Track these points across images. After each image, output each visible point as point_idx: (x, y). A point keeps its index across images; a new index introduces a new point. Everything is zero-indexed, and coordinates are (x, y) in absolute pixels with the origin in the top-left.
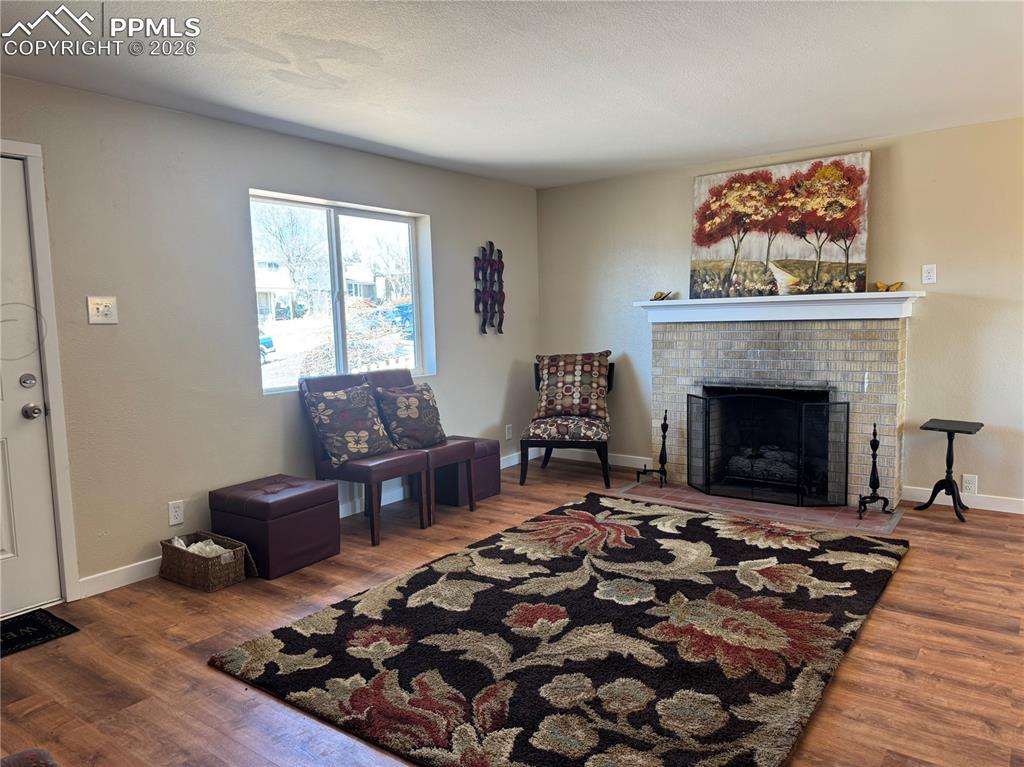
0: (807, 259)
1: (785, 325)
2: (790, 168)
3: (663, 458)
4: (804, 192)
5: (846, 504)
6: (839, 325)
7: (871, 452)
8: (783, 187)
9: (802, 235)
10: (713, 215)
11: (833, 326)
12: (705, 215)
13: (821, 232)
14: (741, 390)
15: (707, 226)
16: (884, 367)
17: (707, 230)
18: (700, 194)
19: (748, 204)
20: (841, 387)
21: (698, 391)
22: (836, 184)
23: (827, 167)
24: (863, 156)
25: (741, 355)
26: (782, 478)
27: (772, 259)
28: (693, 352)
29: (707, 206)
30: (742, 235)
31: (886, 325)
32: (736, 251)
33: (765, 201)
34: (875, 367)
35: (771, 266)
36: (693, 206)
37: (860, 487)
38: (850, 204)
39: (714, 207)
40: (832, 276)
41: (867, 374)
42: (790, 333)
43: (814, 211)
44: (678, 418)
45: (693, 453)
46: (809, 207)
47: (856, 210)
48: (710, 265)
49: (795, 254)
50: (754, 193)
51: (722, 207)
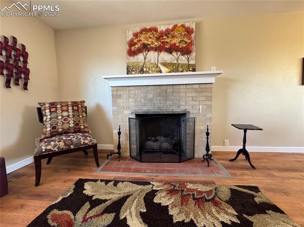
0: (173, 62)
1: (168, 87)
2: (165, 26)
3: (119, 147)
4: (171, 36)
5: (194, 158)
6: (190, 86)
7: (206, 137)
8: (163, 34)
9: (171, 53)
10: (135, 44)
11: (188, 87)
12: (131, 44)
13: (178, 52)
14: (151, 115)
15: (133, 48)
16: (208, 103)
17: (133, 50)
18: (129, 35)
19: (149, 40)
20: (191, 111)
21: (134, 116)
22: (183, 34)
23: (179, 27)
24: (193, 23)
25: (151, 100)
26: (167, 148)
27: (159, 62)
28: (130, 99)
29: (132, 40)
30: (147, 52)
31: (208, 86)
32: (145, 59)
33: (156, 39)
34: (204, 103)
35: (159, 65)
36: (126, 40)
37: (200, 152)
38: (189, 41)
39: (135, 41)
40: (183, 69)
41: (201, 105)
42: (171, 90)
43: (175, 44)
44: (125, 129)
45: (132, 142)
46: (173, 42)
47: (191, 43)
48: (135, 64)
49: (168, 60)
50: (151, 36)
51: (138, 41)
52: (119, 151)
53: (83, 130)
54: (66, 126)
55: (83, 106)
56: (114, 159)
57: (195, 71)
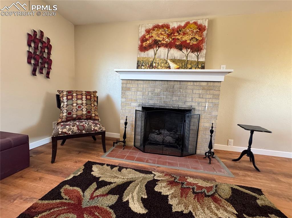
0: (182, 59)
1: (176, 83)
2: (177, 24)
3: (125, 136)
4: (182, 33)
5: (196, 154)
6: (198, 83)
7: (210, 134)
8: (174, 31)
9: (181, 50)
10: (147, 40)
11: (195, 84)
12: (143, 40)
13: (188, 49)
14: (157, 109)
15: (144, 44)
16: (214, 101)
17: (144, 45)
18: (141, 32)
19: (160, 37)
20: (197, 108)
21: (140, 109)
22: (195, 31)
23: (192, 24)
24: (206, 20)
25: (158, 94)
26: (170, 142)
27: (169, 58)
28: (138, 92)
29: (144, 36)
30: (157, 48)
31: (216, 84)
32: (155, 54)
33: (167, 36)
34: (210, 101)
35: (169, 61)
36: (139, 36)
37: (202, 149)
38: (200, 39)
39: (147, 37)
40: (192, 66)
41: (207, 103)
42: (178, 86)
43: (186, 41)
44: (131, 120)
45: (137, 133)
46: (184, 39)
47: (202, 41)
48: (145, 59)
49: (178, 57)
50: (163, 33)
51: (150, 37)
52: (124, 140)
53: (94, 118)
54: (79, 113)
55: (95, 96)
56: (120, 147)
57: (204, 69)
